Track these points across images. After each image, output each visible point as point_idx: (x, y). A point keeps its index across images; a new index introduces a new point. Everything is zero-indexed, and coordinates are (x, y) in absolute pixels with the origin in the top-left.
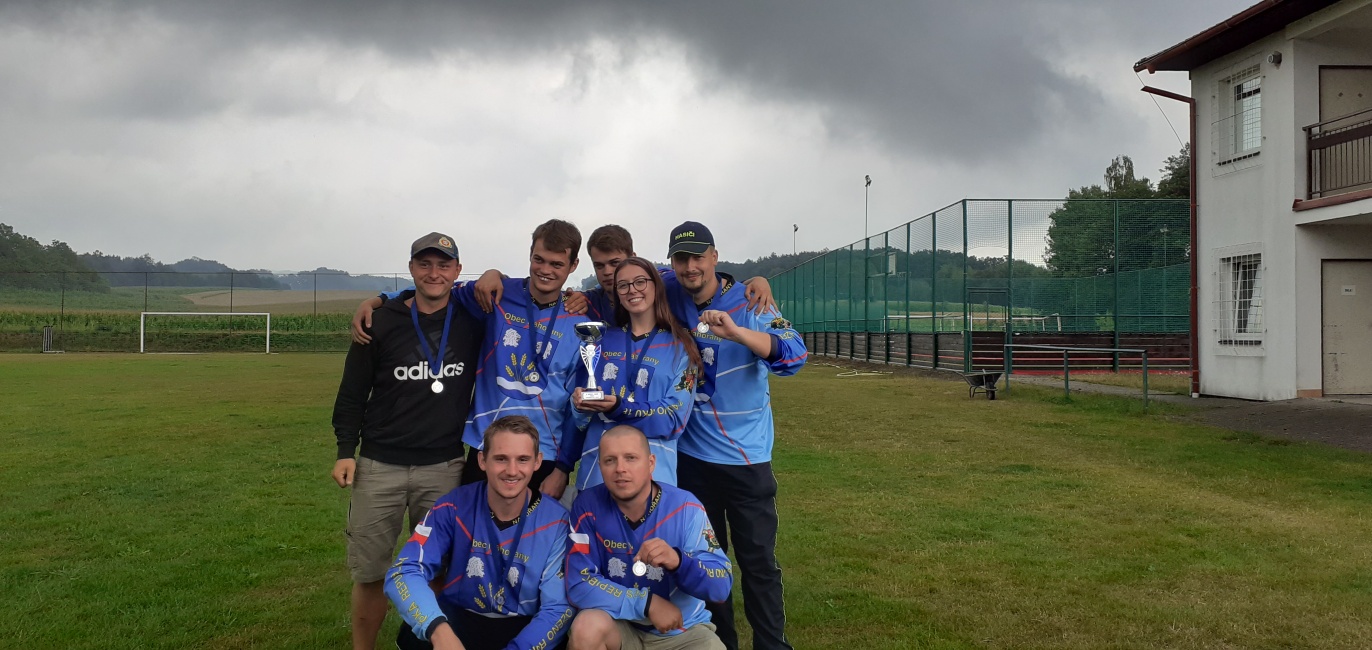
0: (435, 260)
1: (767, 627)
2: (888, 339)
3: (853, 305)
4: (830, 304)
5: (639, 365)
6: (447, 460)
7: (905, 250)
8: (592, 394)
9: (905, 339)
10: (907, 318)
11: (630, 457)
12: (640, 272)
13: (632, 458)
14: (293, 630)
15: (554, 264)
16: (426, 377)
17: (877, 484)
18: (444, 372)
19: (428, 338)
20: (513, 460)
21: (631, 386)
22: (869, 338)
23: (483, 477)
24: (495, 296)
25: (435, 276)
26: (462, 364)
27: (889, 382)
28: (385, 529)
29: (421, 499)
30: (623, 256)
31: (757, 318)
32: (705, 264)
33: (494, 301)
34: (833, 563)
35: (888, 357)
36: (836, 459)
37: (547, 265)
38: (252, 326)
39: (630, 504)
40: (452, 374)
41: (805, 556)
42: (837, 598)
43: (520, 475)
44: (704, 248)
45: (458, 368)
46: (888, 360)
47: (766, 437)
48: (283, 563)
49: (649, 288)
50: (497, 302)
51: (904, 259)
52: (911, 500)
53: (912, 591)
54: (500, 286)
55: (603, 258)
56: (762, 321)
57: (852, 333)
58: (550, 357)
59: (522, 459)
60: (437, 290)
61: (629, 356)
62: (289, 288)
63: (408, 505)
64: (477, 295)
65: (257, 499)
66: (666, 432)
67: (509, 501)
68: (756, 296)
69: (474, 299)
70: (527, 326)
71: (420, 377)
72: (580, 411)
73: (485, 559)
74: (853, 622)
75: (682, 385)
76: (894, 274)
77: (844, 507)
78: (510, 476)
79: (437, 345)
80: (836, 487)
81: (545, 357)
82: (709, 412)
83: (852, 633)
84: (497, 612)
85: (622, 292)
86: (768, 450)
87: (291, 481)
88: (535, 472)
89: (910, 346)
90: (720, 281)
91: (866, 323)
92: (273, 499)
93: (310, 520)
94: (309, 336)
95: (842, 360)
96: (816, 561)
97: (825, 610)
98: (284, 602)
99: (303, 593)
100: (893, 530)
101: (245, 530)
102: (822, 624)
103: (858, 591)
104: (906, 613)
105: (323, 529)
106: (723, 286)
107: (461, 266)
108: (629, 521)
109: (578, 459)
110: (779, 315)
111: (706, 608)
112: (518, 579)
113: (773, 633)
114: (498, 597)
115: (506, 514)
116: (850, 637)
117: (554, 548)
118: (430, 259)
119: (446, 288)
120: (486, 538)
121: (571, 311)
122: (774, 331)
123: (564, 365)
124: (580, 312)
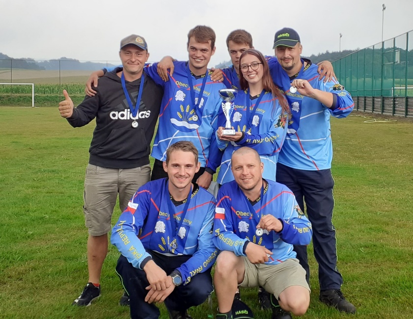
0: (133, 51)
1: (326, 263)
2: (394, 101)
3: (374, 82)
4: (361, 80)
5: (254, 113)
6: (140, 166)
7: (405, 49)
8: (228, 131)
9: (404, 100)
10: (406, 89)
11: (250, 166)
12: (255, 59)
13: (251, 166)
14: (54, 263)
15: (203, 50)
16: (128, 119)
17: (388, 184)
18: (139, 115)
19: (130, 96)
20: (183, 167)
21: (249, 125)
22: (383, 101)
23: (166, 175)
24: (170, 72)
25: (134, 60)
26: (149, 111)
27: (395, 125)
28: (106, 205)
29: (125, 188)
30: (247, 48)
31: (325, 84)
32: (294, 53)
33: (169, 75)
34: (363, 228)
35: (394, 111)
36: (364, 169)
37: (199, 51)
38: (23, 91)
39: (250, 192)
40: (143, 117)
41: (347, 223)
42: (366, 247)
43: (187, 175)
44: (295, 44)
45: (147, 114)
46: (394, 113)
47: (328, 155)
48: (46, 226)
49: (260, 68)
50: (171, 75)
51: (405, 54)
52: (407, 192)
53: (408, 243)
54: (172, 66)
55: (237, 47)
56: (327, 86)
57: (373, 98)
58: (203, 107)
59: (188, 166)
60: (135, 68)
61: (248, 109)
62: (44, 69)
63: (118, 191)
64: (159, 71)
65: (30, 190)
66: (270, 152)
67: (181, 190)
68: (324, 72)
69: (157, 73)
70: (189, 89)
71: (125, 118)
72: (221, 140)
73: (166, 222)
74: (375, 261)
75: (278, 125)
76: (399, 62)
77: (369, 196)
78: (181, 176)
79: (135, 100)
80: (365, 185)
81: (200, 107)
82: (295, 140)
83: (375, 267)
84: (171, 253)
85: (244, 70)
86: (329, 162)
87: (49, 180)
88: (196, 174)
89: (407, 105)
90: (303, 63)
91: (382, 92)
92: (39, 190)
93: (61, 202)
94: (56, 97)
95: (367, 113)
96: (353, 226)
97: (359, 254)
98: (48, 247)
99: (59, 243)
100: (397, 209)
101: (24, 207)
102: (357, 261)
103: (378, 243)
104: (406, 256)
105: (69, 207)
106: (305, 66)
107: (149, 54)
108: (250, 201)
109: (218, 166)
110: (338, 83)
111: (294, 250)
112: (186, 234)
113: (330, 266)
114: (173, 244)
115: (179, 197)
116: (373, 269)
117: (207, 217)
118: (130, 50)
119: (140, 67)
120: (167, 210)
121: (214, 80)
122: (335, 92)
123: (211, 112)
124: (220, 81)
